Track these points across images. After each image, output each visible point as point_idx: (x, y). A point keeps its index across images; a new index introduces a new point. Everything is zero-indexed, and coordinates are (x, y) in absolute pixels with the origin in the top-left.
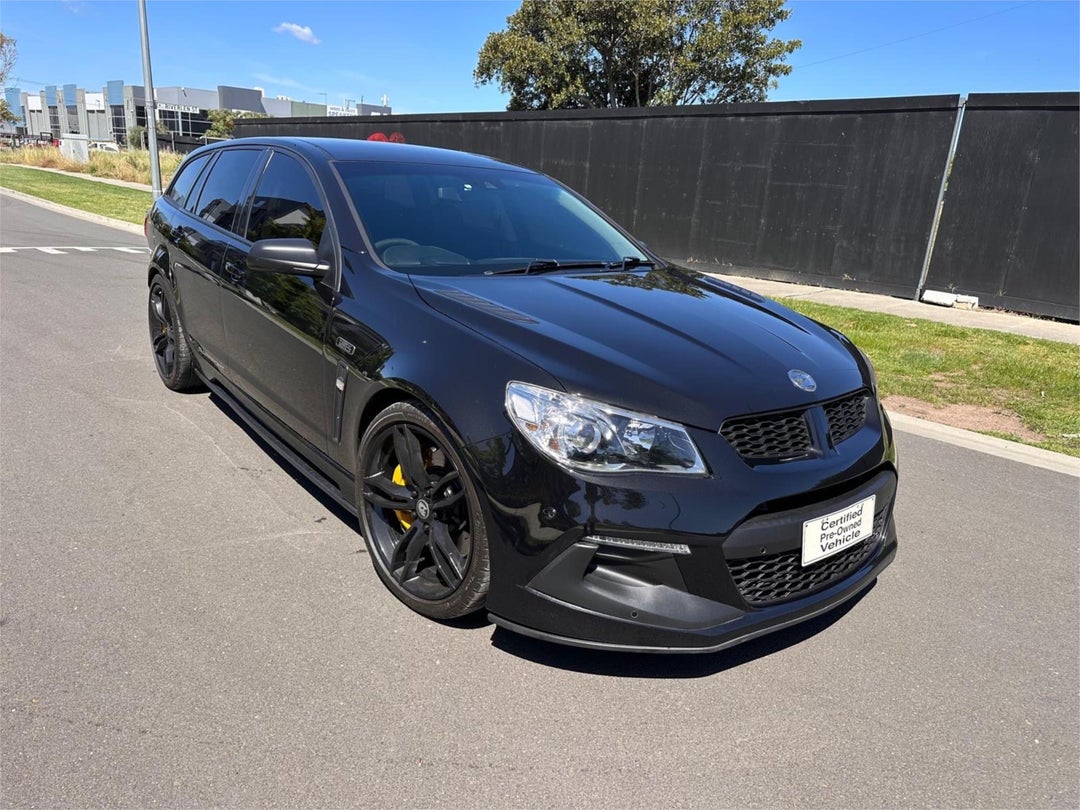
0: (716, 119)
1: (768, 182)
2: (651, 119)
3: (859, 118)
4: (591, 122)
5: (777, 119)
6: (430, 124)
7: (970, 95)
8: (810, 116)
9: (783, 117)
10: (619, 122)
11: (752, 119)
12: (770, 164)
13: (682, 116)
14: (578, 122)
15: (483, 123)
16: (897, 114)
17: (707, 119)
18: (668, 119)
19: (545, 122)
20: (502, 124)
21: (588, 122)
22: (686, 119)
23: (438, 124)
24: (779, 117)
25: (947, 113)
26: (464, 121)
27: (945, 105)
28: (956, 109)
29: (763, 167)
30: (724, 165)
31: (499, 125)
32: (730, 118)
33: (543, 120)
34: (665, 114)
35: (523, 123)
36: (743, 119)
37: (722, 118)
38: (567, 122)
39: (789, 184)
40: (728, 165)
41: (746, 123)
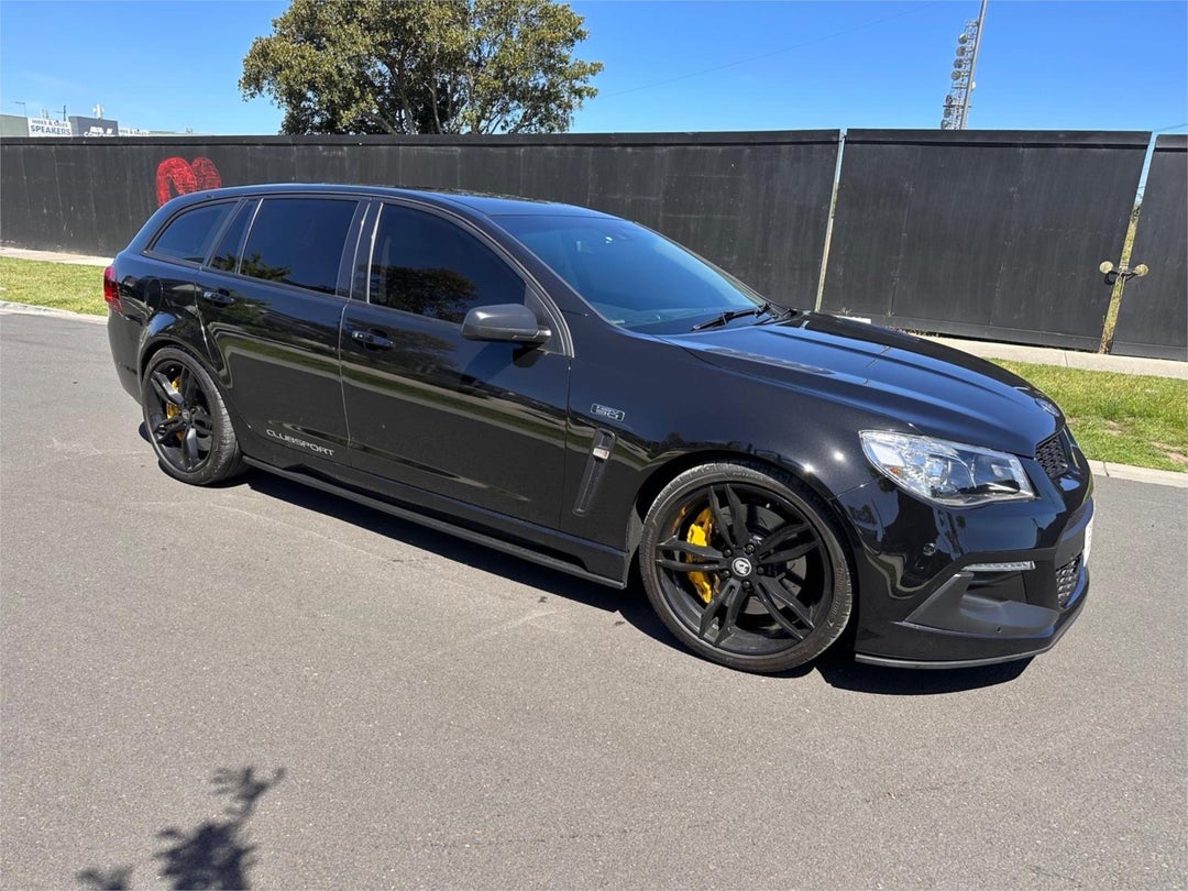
0: (600, 149)
1: (661, 214)
2: (528, 148)
3: (747, 150)
4: (459, 149)
5: (665, 150)
6: (248, 148)
7: (849, 130)
8: (699, 148)
9: (672, 148)
10: (491, 149)
11: (639, 150)
12: (661, 195)
13: (565, 145)
14: (443, 148)
15: (320, 148)
16: (783, 147)
17: (592, 149)
18: (549, 148)
19: (401, 148)
20: (345, 148)
21: (454, 148)
22: (569, 148)
23: (259, 147)
24: (668, 148)
25: (830, 146)
26: (294, 145)
27: (827, 139)
28: (837, 142)
29: (655, 199)
30: (614, 197)
31: (342, 150)
32: (616, 149)
33: (399, 145)
34: (544, 142)
35: (373, 148)
36: (629, 150)
37: (608, 149)
38: (429, 148)
39: (682, 216)
40: (618, 196)
41: (632, 154)
